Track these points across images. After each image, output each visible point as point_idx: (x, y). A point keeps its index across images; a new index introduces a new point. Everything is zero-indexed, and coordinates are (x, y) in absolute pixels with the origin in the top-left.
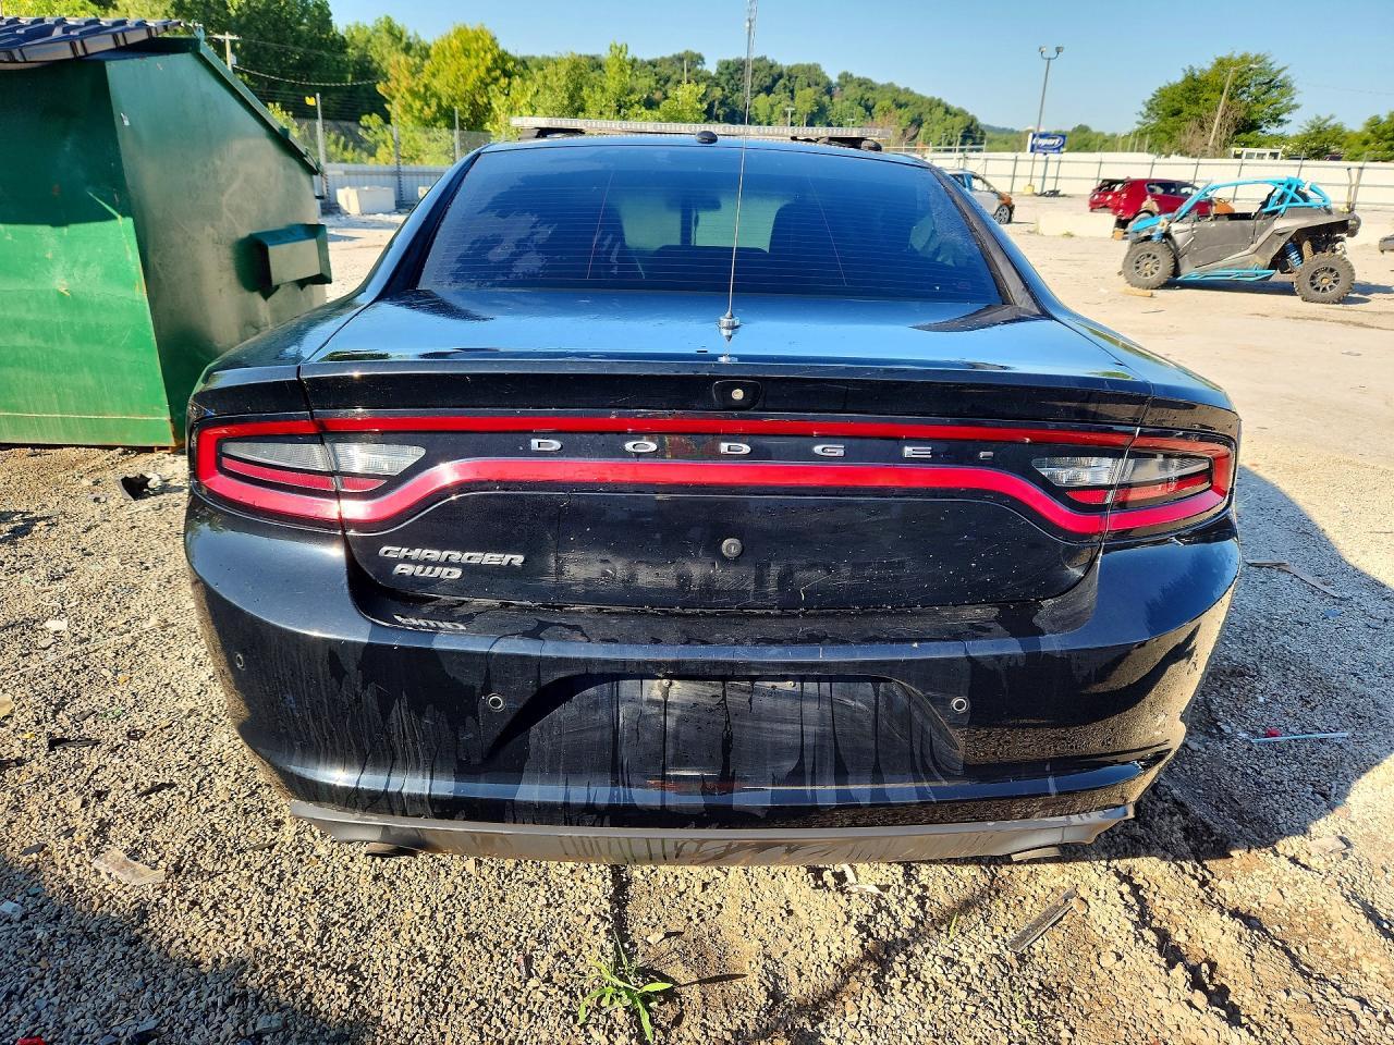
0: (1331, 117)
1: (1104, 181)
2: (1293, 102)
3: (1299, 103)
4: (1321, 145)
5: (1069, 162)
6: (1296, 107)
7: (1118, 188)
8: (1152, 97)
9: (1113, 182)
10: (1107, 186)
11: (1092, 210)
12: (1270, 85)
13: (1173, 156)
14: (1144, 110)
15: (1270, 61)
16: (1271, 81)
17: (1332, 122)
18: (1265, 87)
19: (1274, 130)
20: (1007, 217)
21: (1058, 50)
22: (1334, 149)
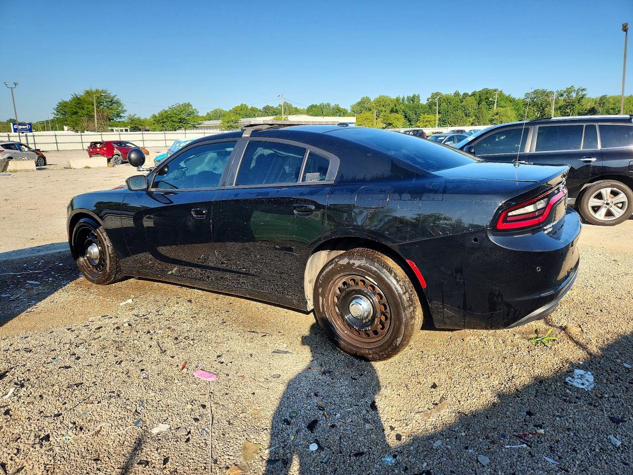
0: (135, 115)
1: (91, 143)
2: (124, 109)
3: (126, 109)
4: (136, 126)
5: (39, 136)
6: (125, 111)
7: (98, 145)
8: (57, 106)
9: (96, 143)
10: (94, 144)
11: (91, 156)
12: (112, 102)
13: (86, 132)
14: (56, 112)
15: (109, 92)
16: (112, 100)
17: (136, 117)
18: (110, 103)
19: (119, 120)
20: (43, 162)
21: (15, 84)
22: (140, 127)
